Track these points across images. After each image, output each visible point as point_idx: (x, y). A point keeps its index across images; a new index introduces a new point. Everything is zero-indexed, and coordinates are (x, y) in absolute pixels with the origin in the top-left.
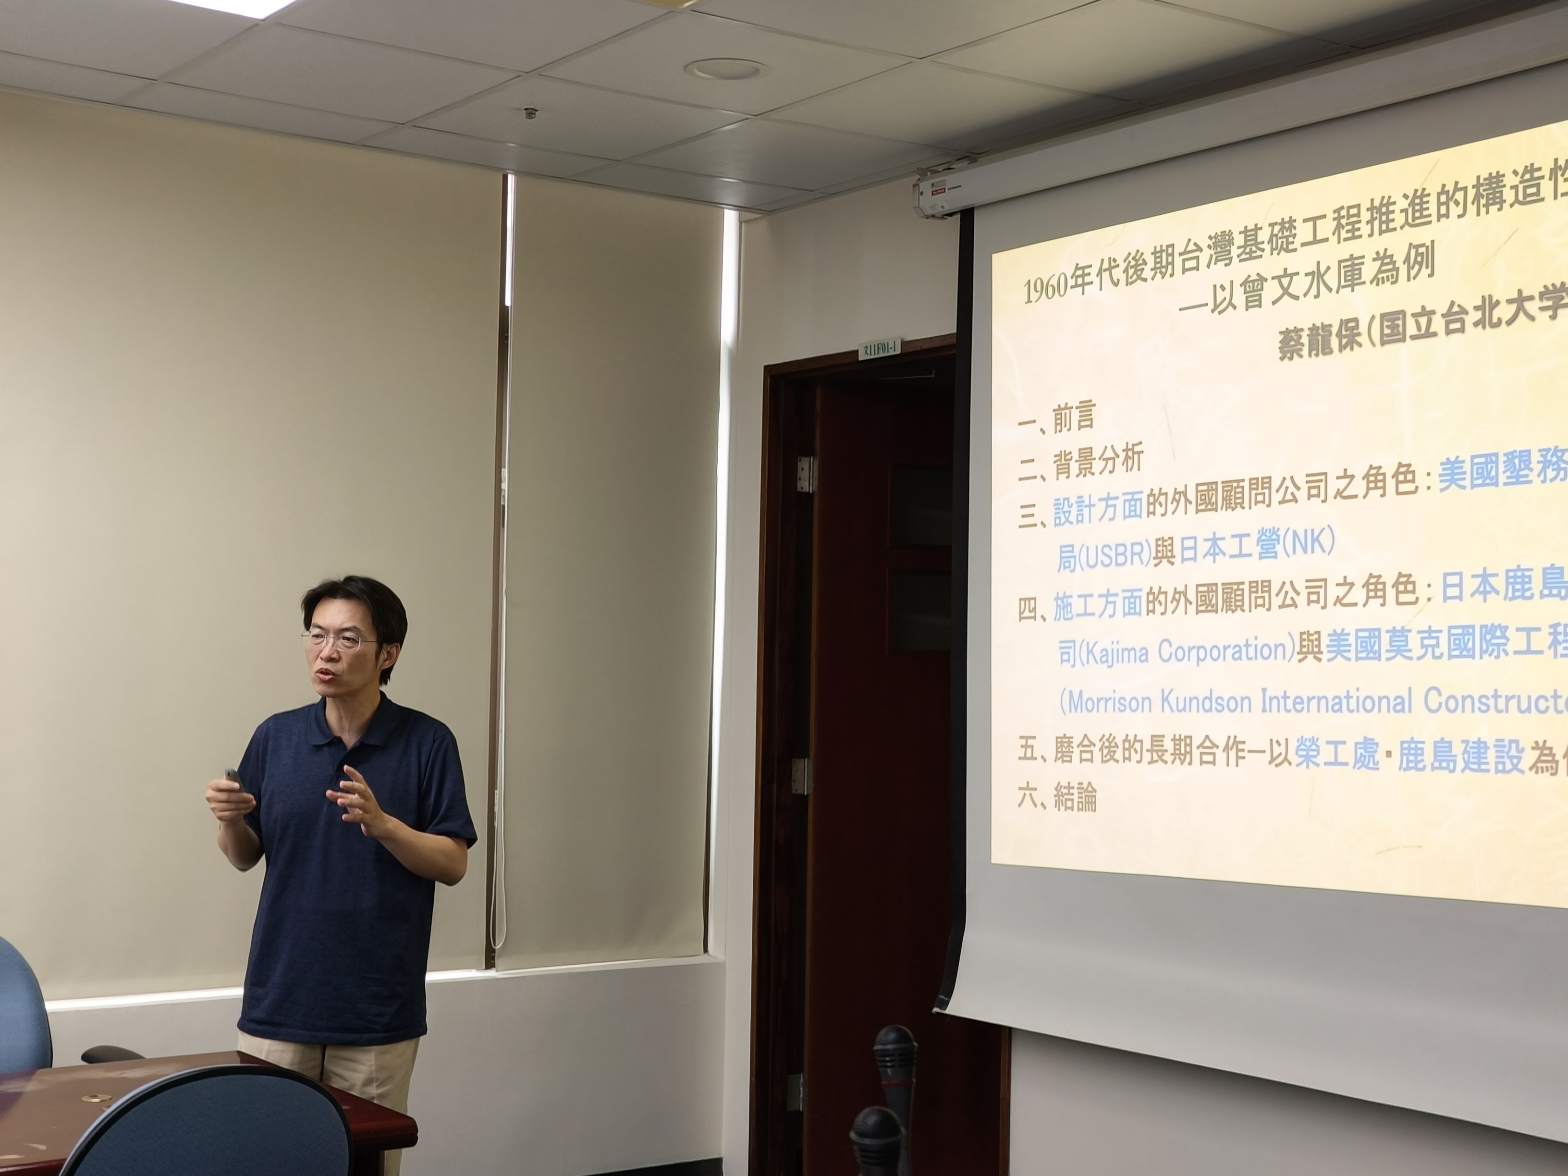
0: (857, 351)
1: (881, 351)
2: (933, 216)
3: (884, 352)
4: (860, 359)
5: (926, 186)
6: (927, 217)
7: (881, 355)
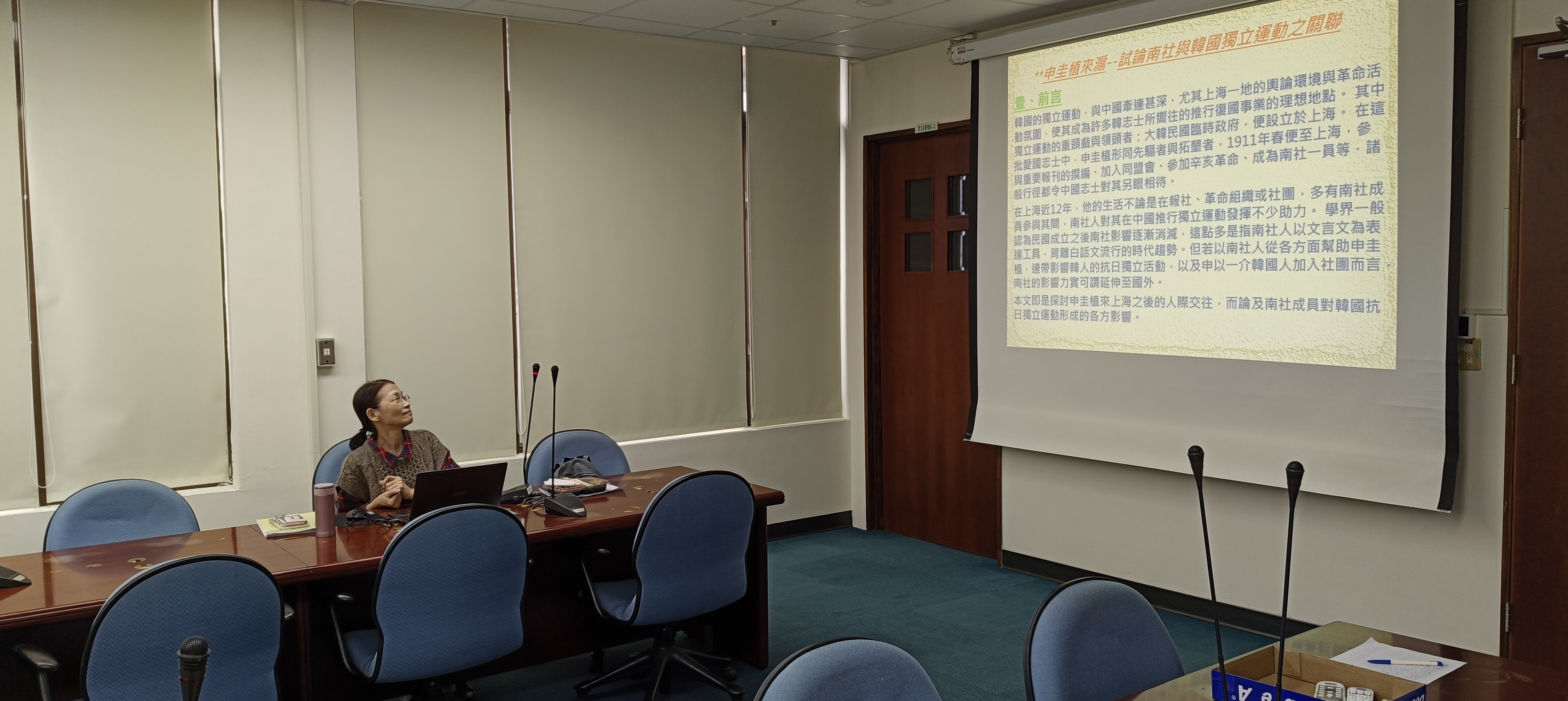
0: (914, 129)
1: (927, 129)
2: (958, 64)
3: (928, 129)
4: (916, 133)
5: (955, 49)
6: (955, 64)
7: (927, 130)
